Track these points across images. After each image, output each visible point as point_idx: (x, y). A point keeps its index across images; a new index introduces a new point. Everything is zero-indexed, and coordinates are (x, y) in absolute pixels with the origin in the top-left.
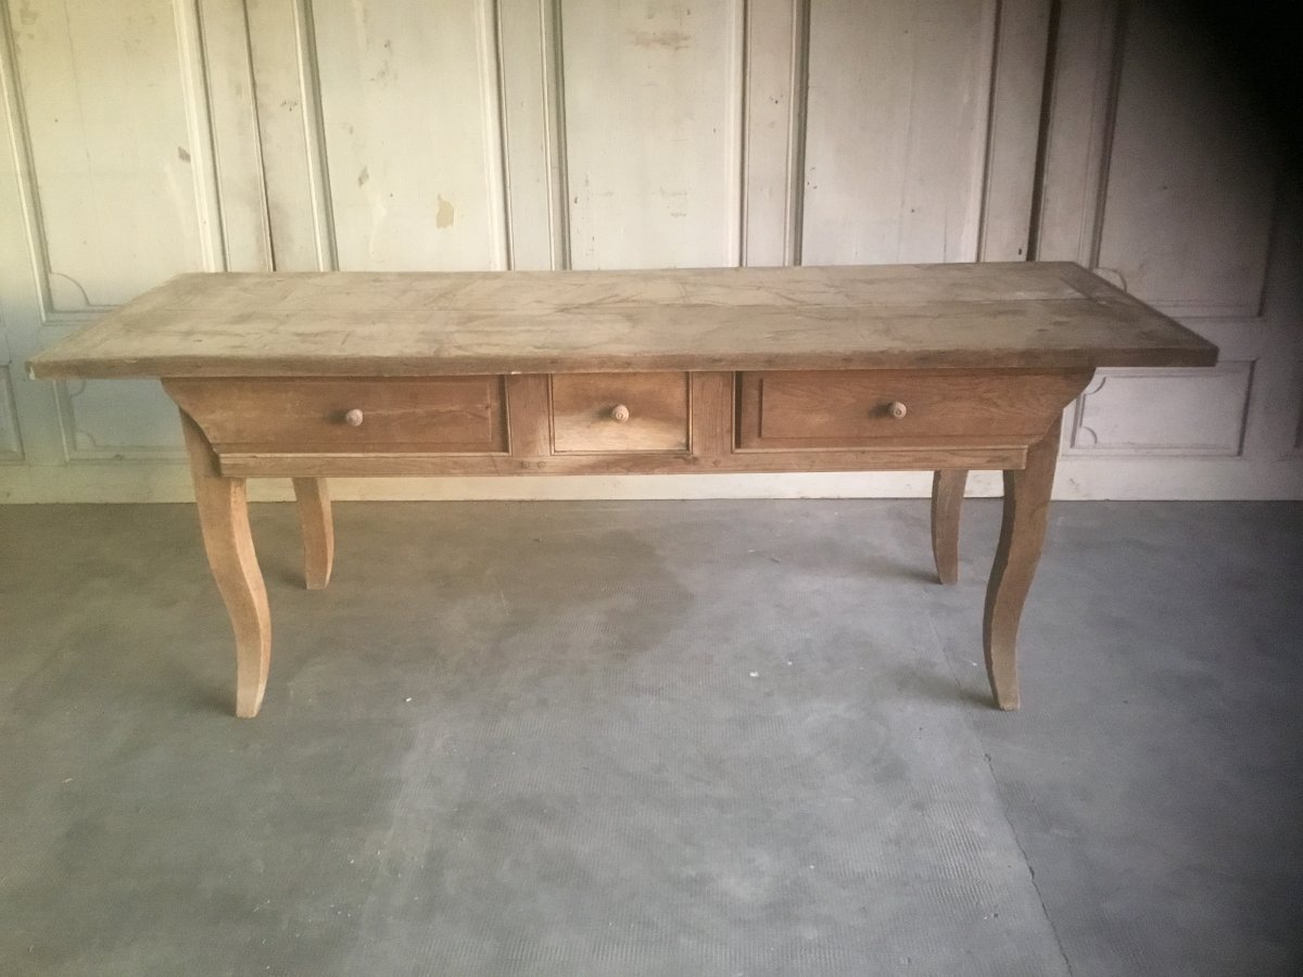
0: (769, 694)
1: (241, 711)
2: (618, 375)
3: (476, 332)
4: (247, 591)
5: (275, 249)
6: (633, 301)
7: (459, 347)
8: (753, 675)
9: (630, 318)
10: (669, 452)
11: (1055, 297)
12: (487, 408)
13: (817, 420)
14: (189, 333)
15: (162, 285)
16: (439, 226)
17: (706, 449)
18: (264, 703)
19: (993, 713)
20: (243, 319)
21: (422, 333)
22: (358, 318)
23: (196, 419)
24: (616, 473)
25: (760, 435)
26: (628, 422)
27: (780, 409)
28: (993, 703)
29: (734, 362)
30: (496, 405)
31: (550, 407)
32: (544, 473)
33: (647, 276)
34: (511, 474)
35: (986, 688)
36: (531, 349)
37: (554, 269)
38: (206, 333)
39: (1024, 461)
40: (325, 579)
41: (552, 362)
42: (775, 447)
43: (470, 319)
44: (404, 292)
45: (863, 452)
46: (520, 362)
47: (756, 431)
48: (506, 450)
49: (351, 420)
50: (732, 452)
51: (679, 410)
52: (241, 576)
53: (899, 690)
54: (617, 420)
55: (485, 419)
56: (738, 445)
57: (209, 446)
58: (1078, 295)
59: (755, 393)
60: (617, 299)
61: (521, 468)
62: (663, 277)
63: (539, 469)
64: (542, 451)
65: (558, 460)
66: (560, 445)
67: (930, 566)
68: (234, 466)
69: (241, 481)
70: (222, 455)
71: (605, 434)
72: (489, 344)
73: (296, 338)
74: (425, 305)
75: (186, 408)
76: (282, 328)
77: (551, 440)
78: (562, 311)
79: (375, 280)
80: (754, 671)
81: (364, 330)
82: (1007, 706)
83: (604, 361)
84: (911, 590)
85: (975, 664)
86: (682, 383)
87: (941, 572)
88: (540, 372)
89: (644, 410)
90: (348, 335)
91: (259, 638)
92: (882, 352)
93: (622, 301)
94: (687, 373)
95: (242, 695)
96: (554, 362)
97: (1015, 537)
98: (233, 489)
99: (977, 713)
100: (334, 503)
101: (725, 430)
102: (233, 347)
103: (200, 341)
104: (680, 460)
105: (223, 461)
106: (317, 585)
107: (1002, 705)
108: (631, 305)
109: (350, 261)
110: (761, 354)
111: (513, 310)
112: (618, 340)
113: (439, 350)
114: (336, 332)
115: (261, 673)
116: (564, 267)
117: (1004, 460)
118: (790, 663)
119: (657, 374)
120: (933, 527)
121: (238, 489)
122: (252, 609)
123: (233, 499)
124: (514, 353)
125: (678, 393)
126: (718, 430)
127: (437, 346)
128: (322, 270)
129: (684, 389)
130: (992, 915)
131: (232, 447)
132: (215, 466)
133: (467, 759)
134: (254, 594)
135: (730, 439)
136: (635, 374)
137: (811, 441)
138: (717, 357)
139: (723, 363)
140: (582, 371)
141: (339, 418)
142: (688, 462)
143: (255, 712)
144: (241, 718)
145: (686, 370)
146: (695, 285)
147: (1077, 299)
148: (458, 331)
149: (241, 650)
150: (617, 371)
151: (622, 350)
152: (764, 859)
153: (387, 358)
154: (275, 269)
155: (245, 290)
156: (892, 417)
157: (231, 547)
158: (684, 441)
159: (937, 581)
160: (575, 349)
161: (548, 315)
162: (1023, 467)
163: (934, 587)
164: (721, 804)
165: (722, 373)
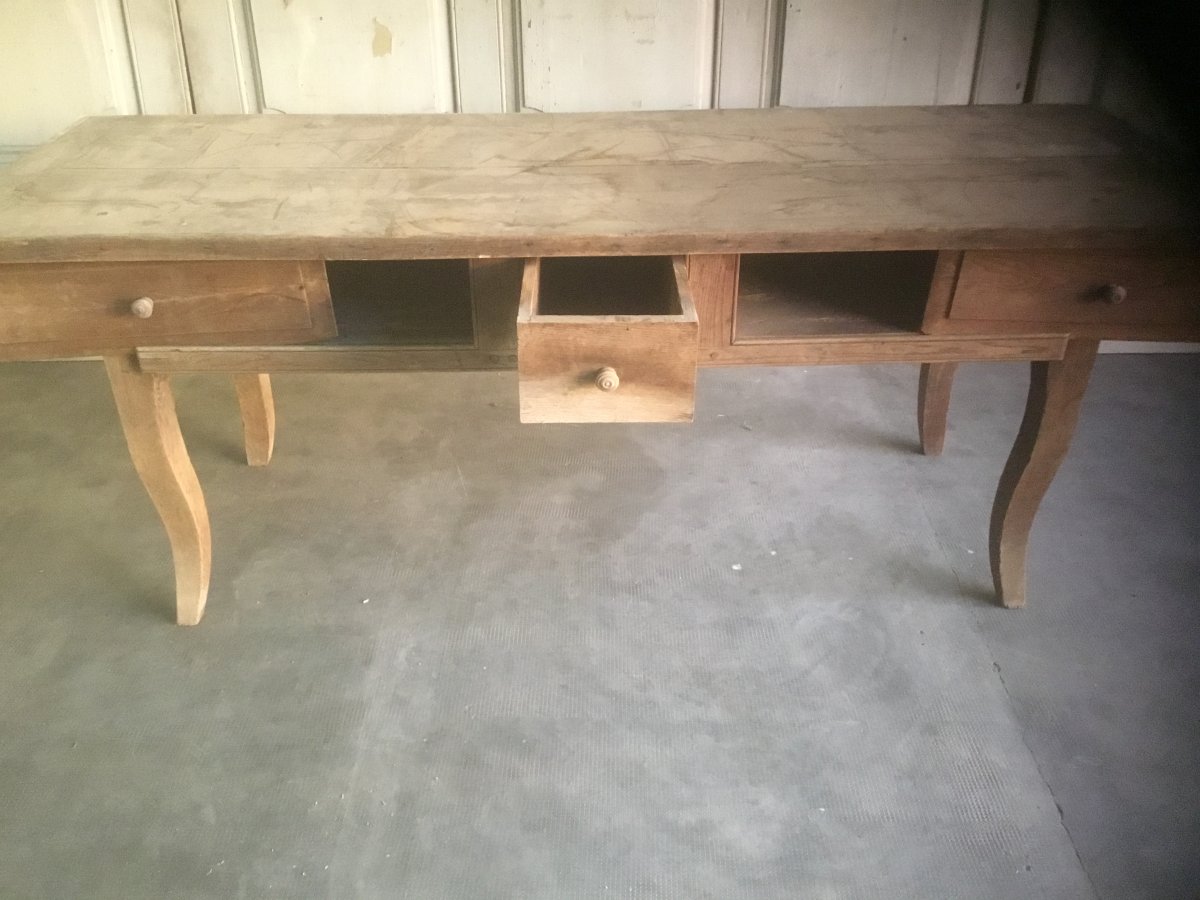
0: (755, 592)
1: (181, 618)
3: (432, 201)
4: (181, 498)
5: (193, 82)
6: (610, 157)
7: (414, 223)
8: (735, 567)
9: (611, 180)
14: (92, 203)
15: (62, 133)
16: (375, 54)
18: (208, 606)
19: (997, 611)
20: (154, 180)
21: (370, 202)
22: (291, 180)
28: (996, 599)
29: (741, 244)
32: (515, 368)
33: (621, 121)
34: (480, 369)
35: (986, 582)
36: (500, 226)
37: (505, 111)
38: (113, 202)
39: (1062, 352)
40: (267, 454)
41: (528, 245)
43: (425, 181)
44: (343, 142)
45: (883, 343)
46: (488, 243)
50: (731, 344)
53: (894, 584)
60: (590, 154)
61: (492, 362)
62: (636, 123)
63: (510, 363)
67: (914, 436)
68: (155, 361)
69: (165, 376)
70: (139, 349)
72: (450, 219)
73: (220, 209)
74: (368, 161)
76: (203, 194)
78: (531, 169)
79: (307, 126)
80: (736, 563)
81: (300, 197)
82: (1011, 603)
83: (589, 243)
84: (893, 461)
85: (971, 552)
87: (923, 442)
88: (511, 256)
90: (280, 205)
91: (197, 543)
92: (918, 230)
93: (595, 157)
95: (181, 602)
98: (155, 385)
99: (980, 612)
101: (724, 319)
102: (145, 223)
103: (106, 213)
105: (141, 356)
106: (258, 461)
107: (1006, 603)
108: (608, 162)
109: (278, 96)
110: (776, 234)
111: (472, 168)
112: (602, 214)
113: (389, 230)
114: (266, 201)
115: (202, 580)
117: (1040, 350)
118: (773, 553)
121: (162, 383)
122: (188, 514)
123: (156, 397)
124: (481, 233)
126: (717, 320)
127: (389, 221)
128: (247, 113)
130: (1024, 867)
132: (132, 360)
133: (434, 675)
134: (188, 498)
135: (731, 330)
138: (724, 237)
139: (728, 245)
143: (198, 620)
144: (182, 626)
145: (686, 253)
146: (677, 134)
148: (409, 200)
149: (178, 556)
150: (604, 255)
152: (768, 800)
153: (329, 240)
154: (194, 112)
155: (158, 140)
159: (920, 451)
160: (553, 226)
161: (513, 176)
162: (1061, 359)
163: (917, 458)
164: (715, 730)
165: (724, 256)
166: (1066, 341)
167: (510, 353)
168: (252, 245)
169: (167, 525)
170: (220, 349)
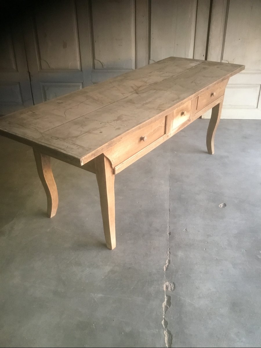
16: (63, 48)
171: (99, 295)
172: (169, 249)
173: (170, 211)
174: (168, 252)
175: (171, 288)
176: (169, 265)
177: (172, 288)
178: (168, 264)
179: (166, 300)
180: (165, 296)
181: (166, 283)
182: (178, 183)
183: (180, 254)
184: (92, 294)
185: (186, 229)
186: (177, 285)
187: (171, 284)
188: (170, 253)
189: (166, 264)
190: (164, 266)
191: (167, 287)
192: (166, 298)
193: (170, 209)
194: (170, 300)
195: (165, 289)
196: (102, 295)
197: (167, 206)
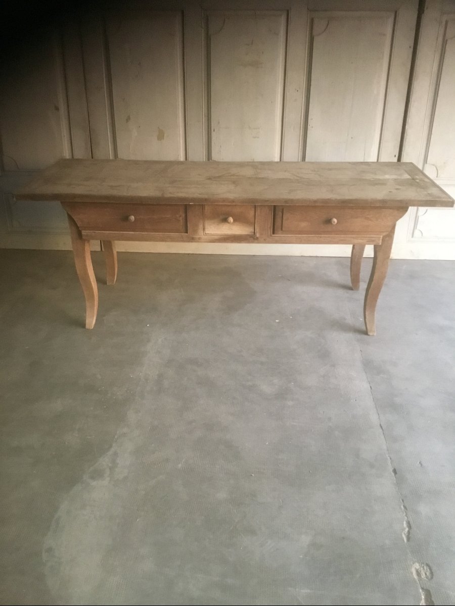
0: (282, 328)
1: (87, 326)
2: (229, 206)
3: (176, 187)
4: (90, 282)
6: (237, 176)
7: (170, 193)
8: (277, 321)
9: (234, 183)
10: (248, 235)
11: (399, 178)
12: (180, 216)
13: (304, 225)
14: (70, 184)
16: (158, 140)
17: (261, 234)
19: (366, 336)
21: (156, 187)
22: (131, 180)
23: (74, 217)
24: (228, 242)
25: (282, 229)
26: (233, 223)
27: (290, 220)
28: (366, 333)
29: (273, 201)
30: (184, 215)
31: (204, 217)
32: (201, 242)
33: (242, 165)
34: (189, 242)
35: (364, 328)
36: (197, 194)
37: (204, 160)
38: (76, 185)
39: (381, 241)
40: (114, 281)
42: (287, 234)
43: (174, 182)
45: (320, 237)
46: (193, 200)
47: (280, 227)
48: (187, 233)
49: (130, 219)
50: (271, 236)
51: (252, 220)
52: (88, 277)
53: (332, 327)
54: (229, 223)
55: (180, 221)
56: (273, 233)
57: (78, 227)
58: (409, 177)
59: (280, 213)
60: (230, 175)
61: (192, 240)
62: (248, 166)
63: (199, 240)
64: (201, 233)
65: (206, 237)
66: (207, 231)
68: (87, 235)
69: (89, 241)
70: (83, 231)
71: (224, 227)
72: (181, 192)
73: (109, 188)
74: (156, 175)
75: (69, 213)
76: (104, 183)
77: (204, 229)
78: (209, 179)
81: (134, 185)
82: (370, 334)
83: (224, 200)
84: (341, 292)
85: (361, 319)
86: (253, 209)
87: (353, 286)
88: (200, 204)
89: (239, 219)
90: (129, 187)
91: (94, 300)
92: (328, 199)
93: (231, 176)
94: (255, 206)
95: (87, 321)
96: (206, 200)
97: (376, 271)
98: (86, 244)
99: (359, 336)
100: (117, 252)
101: (268, 227)
102: (88, 191)
103: (75, 188)
104: (251, 238)
105: (83, 233)
106: (111, 284)
107: (369, 333)
108: (235, 177)
109: (123, 155)
110: (283, 199)
111: (190, 178)
112: (230, 192)
114: (123, 186)
115: (95, 313)
116: (209, 160)
117: (373, 241)
118: (291, 317)
119: (244, 205)
120: (351, 268)
121: (88, 244)
122: (92, 289)
123: (86, 248)
124: (191, 196)
125: (252, 213)
126: (266, 228)
127: (162, 192)
128: (112, 159)
129: (254, 211)
131: (85, 228)
132: (80, 235)
133: (170, 346)
134: (93, 286)
135: (270, 231)
136: (235, 205)
137: (301, 232)
138: (267, 199)
139: (269, 202)
140: (216, 204)
141: (126, 219)
142: (254, 239)
143: (92, 328)
144: (87, 329)
145: (255, 204)
146: (260, 169)
147: (408, 179)
148: (169, 187)
149: (88, 304)
150: (229, 204)
151: (231, 196)
152: (276, 381)
153: (144, 197)
154: (92, 158)
156: (332, 224)
157: (85, 266)
158: (253, 231)
159: (351, 289)
160: (214, 195)
161: (203, 181)
162: (380, 244)
163: (351, 292)
164: (262, 363)
165: (268, 206)
166: (381, 238)
167: (199, 237)
168: (120, 198)
169: (85, 293)
170: (108, 232)
171: (303, 591)
172: (401, 501)
173: (383, 428)
174: (402, 507)
175: (426, 574)
176: (410, 531)
177: (428, 574)
178: (407, 530)
179: (423, 597)
180: (421, 590)
181: (415, 565)
182: (381, 375)
183: (424, 509)
184: (290, 589)
185: (420, 463)
186: (434, 568)
187: (423, 567)
188: (405, 507)
189: (405, 529)
190: (403, 534)
191: (418, 574)
192: (422, 594)
193: (382, 425)
194: (431, 597)
195: (415, 577)
196: (309, 591)
197: (374, 418)
